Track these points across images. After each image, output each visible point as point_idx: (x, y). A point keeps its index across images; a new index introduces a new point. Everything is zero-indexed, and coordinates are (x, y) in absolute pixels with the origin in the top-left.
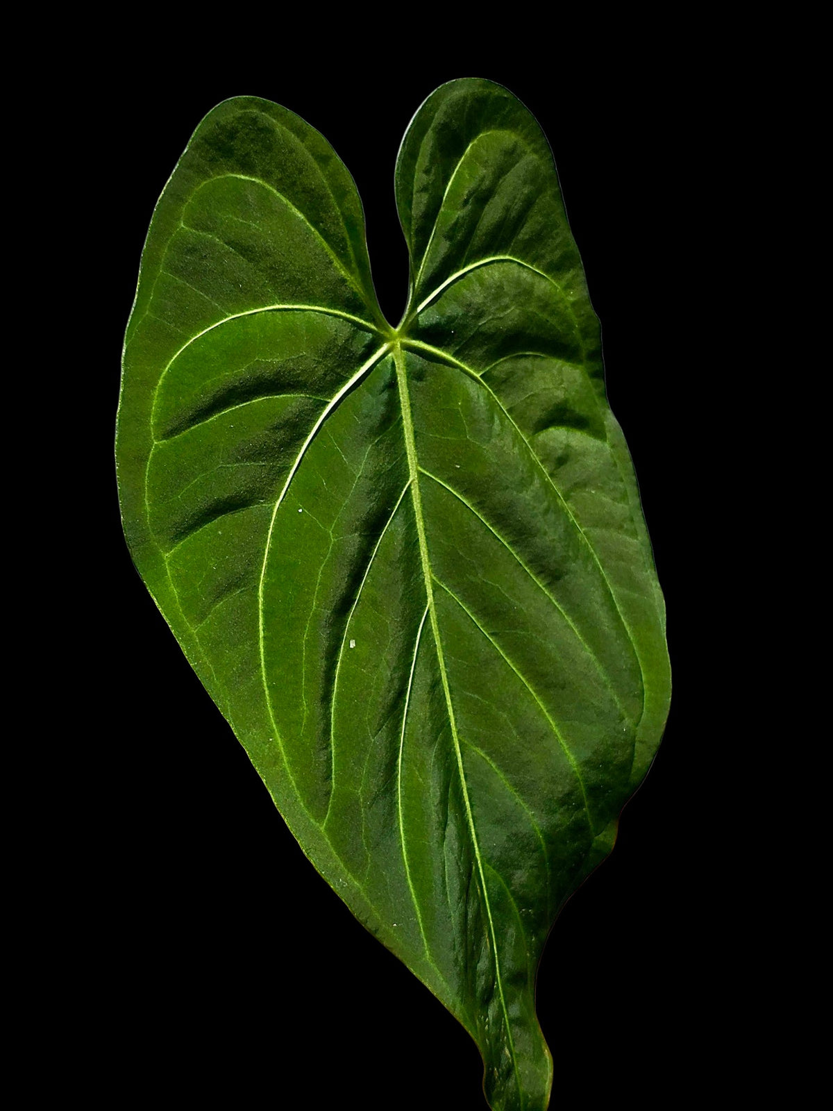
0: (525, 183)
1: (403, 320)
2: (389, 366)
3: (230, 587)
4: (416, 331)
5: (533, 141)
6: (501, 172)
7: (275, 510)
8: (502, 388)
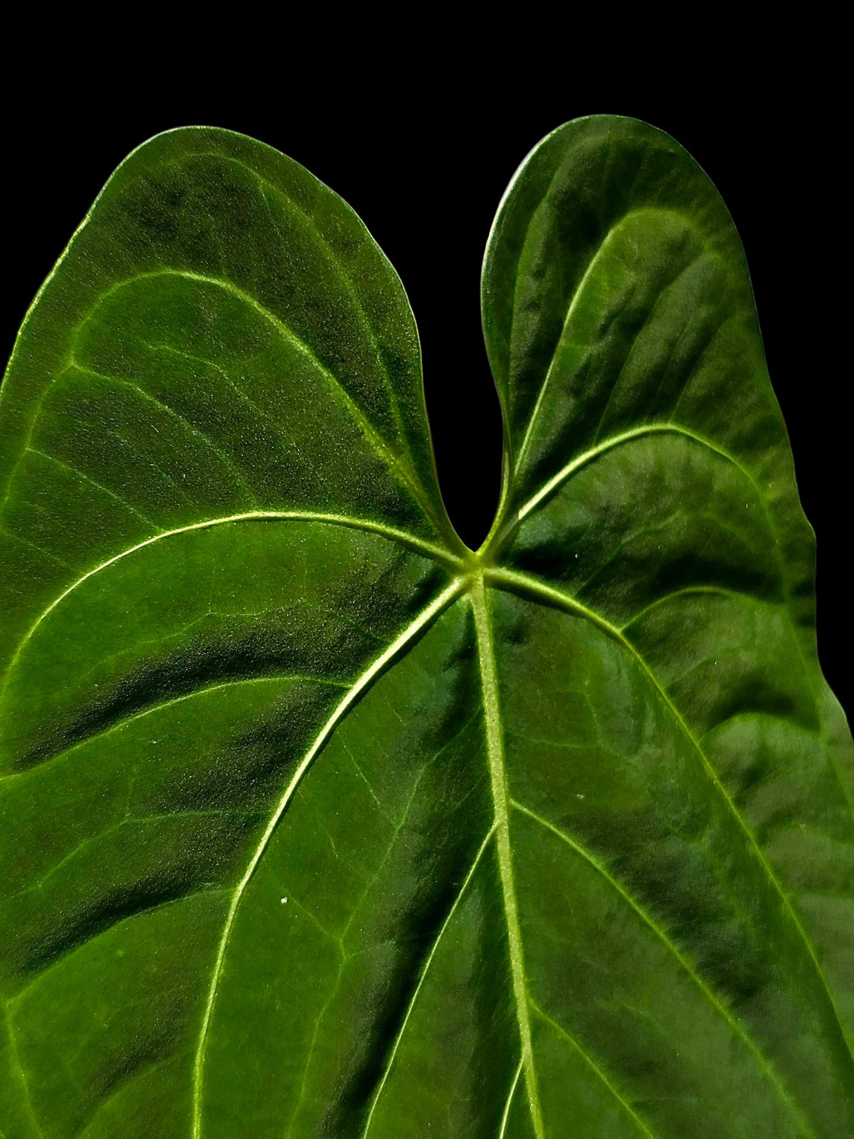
0: (701, 300)
1: (490, 536)
2: (463, 620)
3: (136, 1061)
4: (510, 556)
5: (714, 230)
6: (663, 279)
7: (235, 900)
8: (658, 651)
